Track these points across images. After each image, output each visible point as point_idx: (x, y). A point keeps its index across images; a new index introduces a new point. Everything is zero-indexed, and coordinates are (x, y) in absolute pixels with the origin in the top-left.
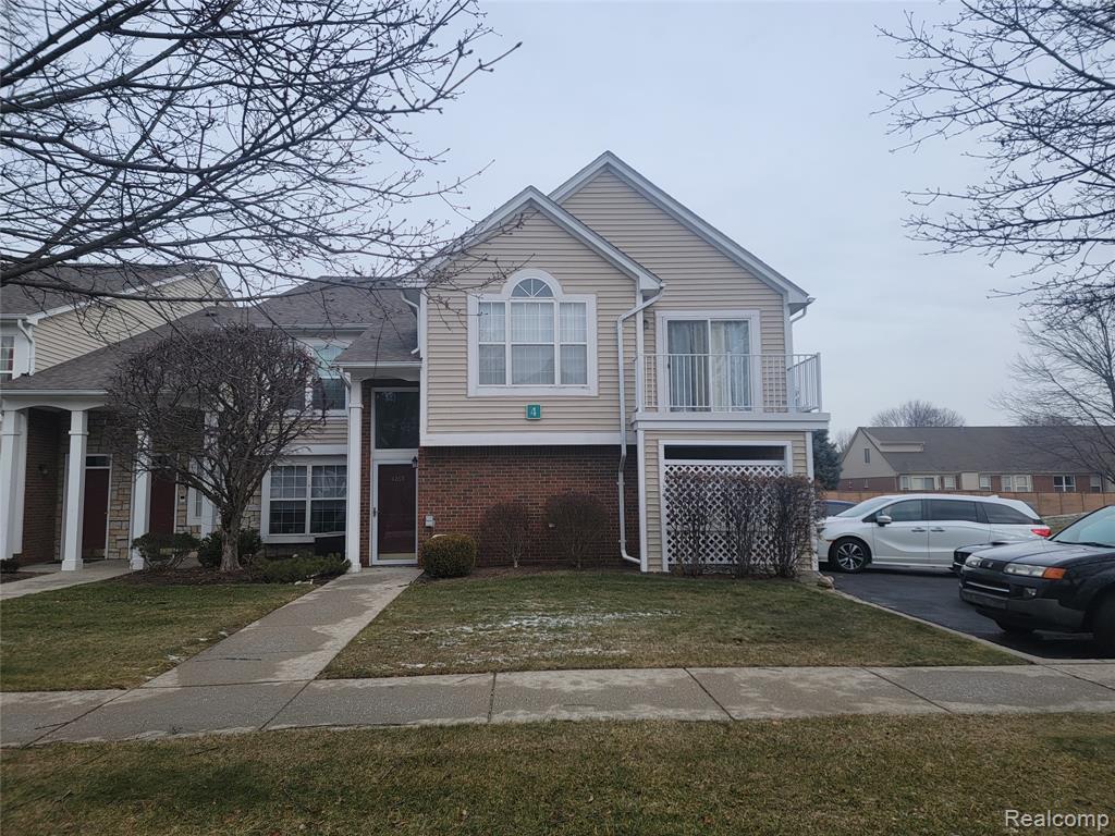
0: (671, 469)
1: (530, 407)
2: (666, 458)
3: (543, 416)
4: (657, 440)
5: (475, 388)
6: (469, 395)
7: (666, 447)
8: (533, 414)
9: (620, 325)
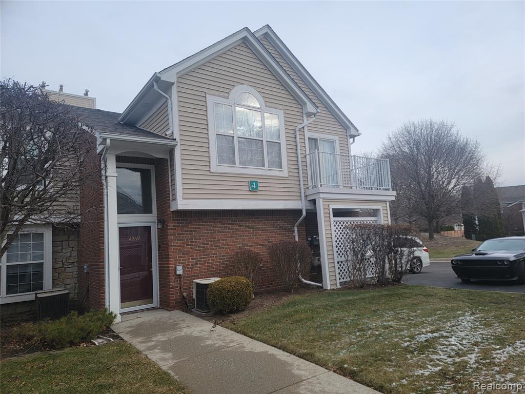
0: (336, 223)
1: (252, 182)
2: (334, 216)
3: (260, 189)
4: (329, 205)
5: (215, 167)
6: (212, 171)
7: (333, 209)
8: (253, 187)
9: (298, 133)
